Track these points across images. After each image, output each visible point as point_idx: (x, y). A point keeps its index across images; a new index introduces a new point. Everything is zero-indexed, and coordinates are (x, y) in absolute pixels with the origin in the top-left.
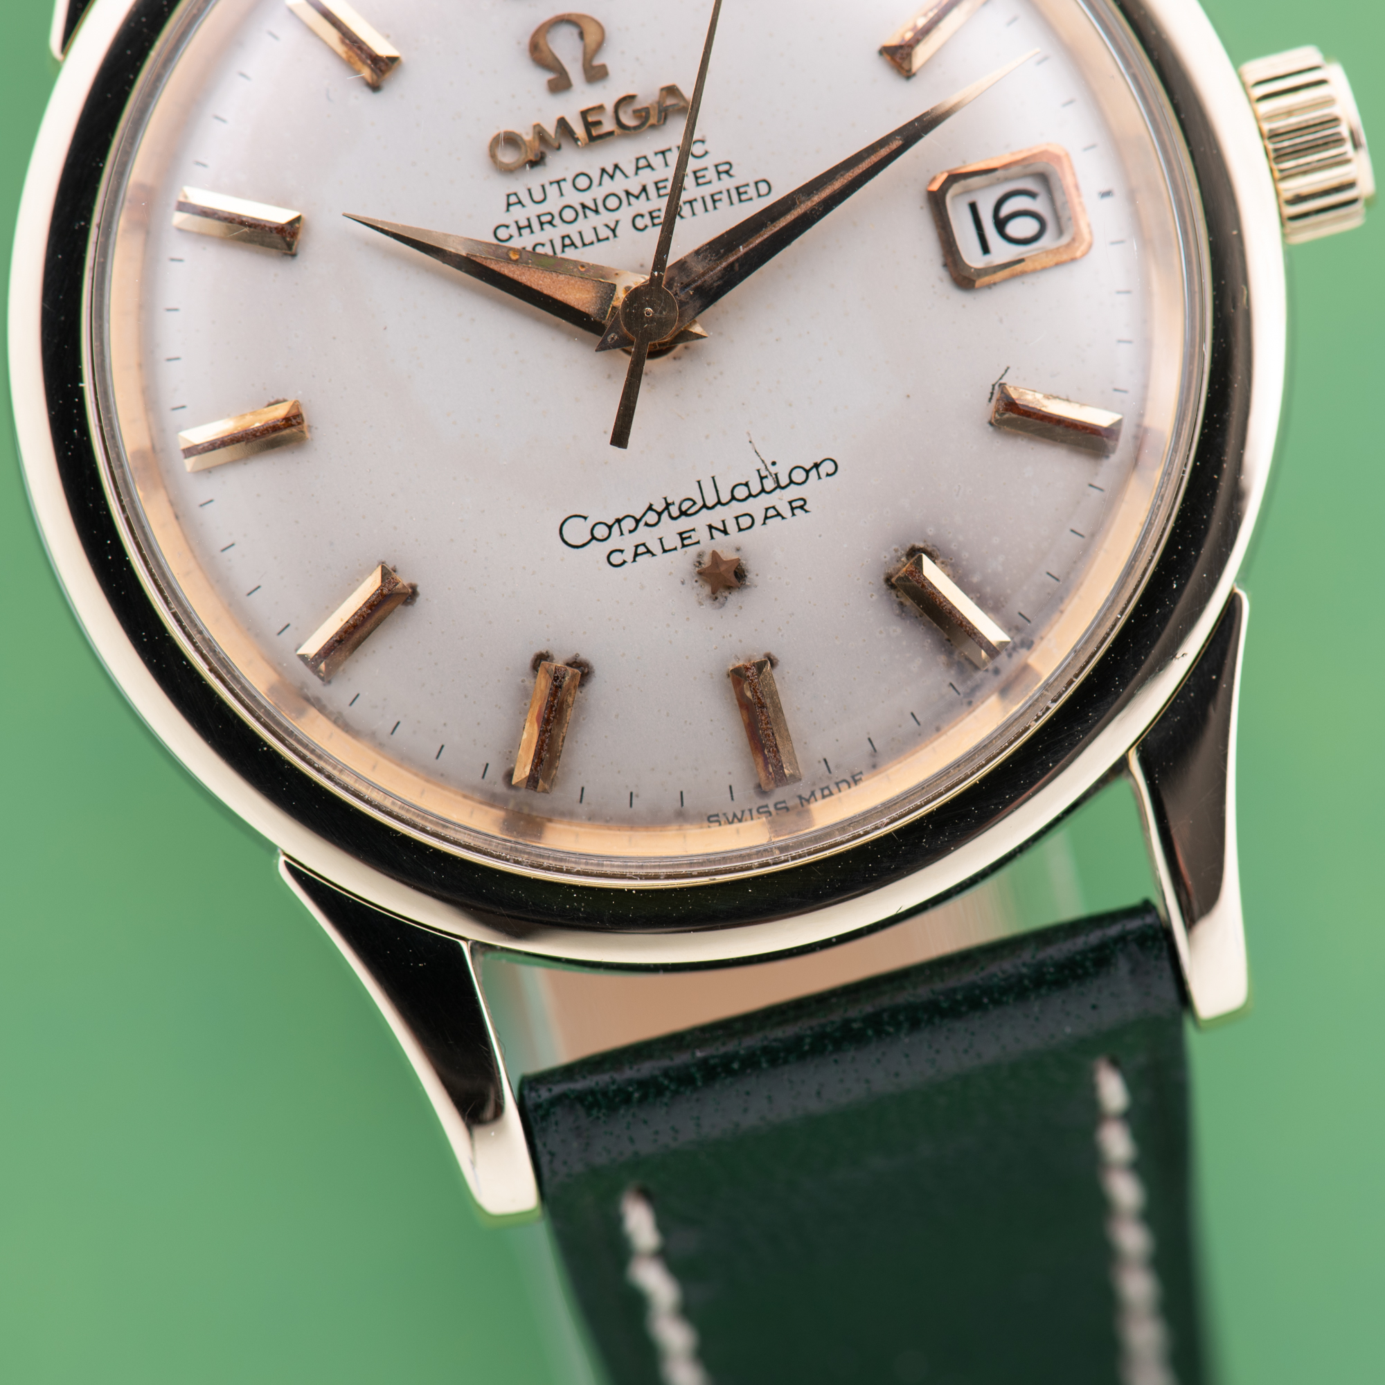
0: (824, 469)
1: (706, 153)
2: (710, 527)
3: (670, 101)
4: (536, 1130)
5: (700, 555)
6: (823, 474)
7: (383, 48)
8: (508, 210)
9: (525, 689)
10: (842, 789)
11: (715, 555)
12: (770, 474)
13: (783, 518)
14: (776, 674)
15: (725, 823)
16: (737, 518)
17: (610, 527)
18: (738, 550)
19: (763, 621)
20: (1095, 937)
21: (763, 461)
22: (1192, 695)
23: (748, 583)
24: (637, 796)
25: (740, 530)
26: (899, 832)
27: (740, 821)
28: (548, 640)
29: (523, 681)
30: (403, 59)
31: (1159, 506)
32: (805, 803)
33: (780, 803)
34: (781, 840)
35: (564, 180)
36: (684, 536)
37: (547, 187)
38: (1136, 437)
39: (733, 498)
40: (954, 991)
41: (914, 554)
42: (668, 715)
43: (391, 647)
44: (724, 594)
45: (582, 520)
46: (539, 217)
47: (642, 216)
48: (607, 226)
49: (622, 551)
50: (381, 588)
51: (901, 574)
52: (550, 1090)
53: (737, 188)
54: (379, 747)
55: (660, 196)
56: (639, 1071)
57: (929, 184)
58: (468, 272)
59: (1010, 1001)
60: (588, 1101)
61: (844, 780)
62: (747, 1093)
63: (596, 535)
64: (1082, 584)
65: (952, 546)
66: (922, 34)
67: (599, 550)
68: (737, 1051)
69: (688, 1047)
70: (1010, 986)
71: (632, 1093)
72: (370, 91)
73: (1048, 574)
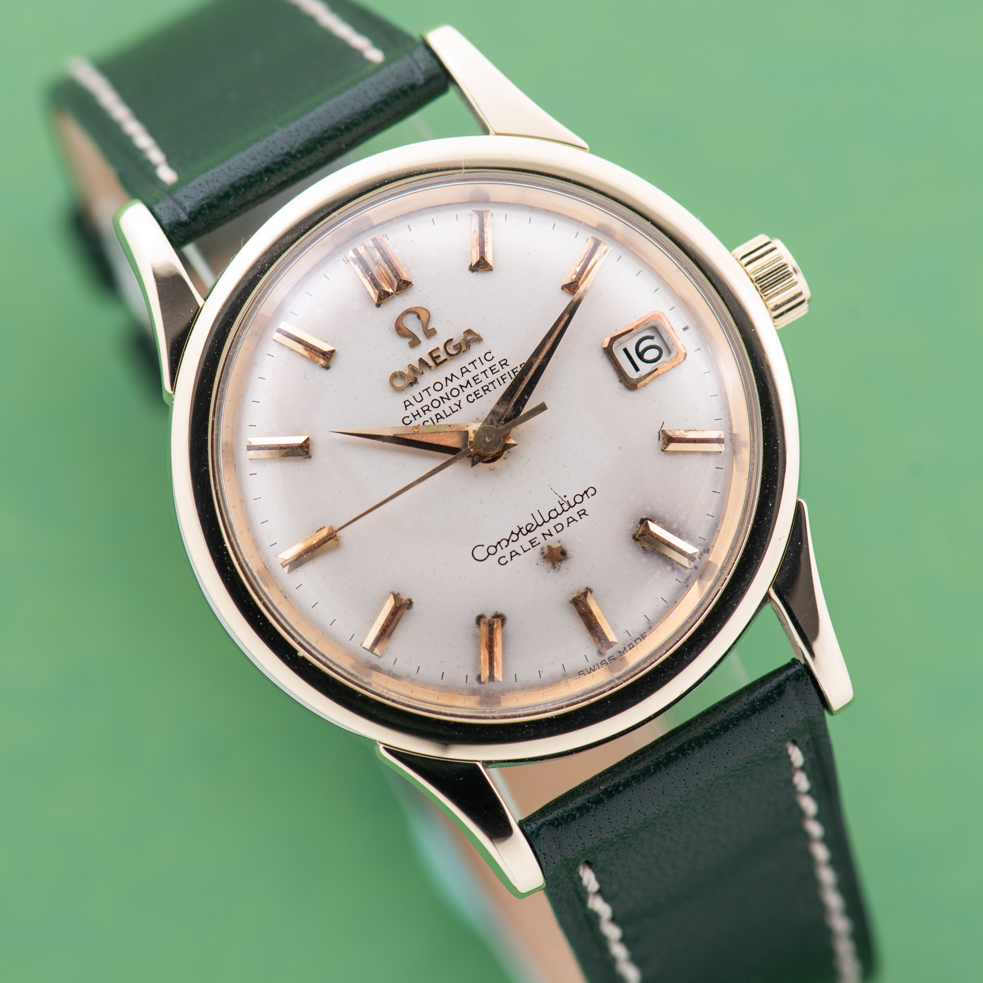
0: (589, 493)
1: (493, 357)
2: (543, 534)
4: (534, 844)
5: (542, 549)
6: (590, 496)
7: (326, 348)
8: (406, 409)
9: (476, 634)
10: (638, 643)
11: (549, 547)
12: (565, 501)
13: (577, 521)
14: (593, 597)
15: (587, 674)
16: (555, 527)
17: (496, 547)
18: (559, 542)
19: (580, 573)
20: (774, 682)
21: (560, 497)
22: (792, 554)
23: (568, 556)
24: (542, 672)
25: (558, 532)
26: (672, 655)
27: (594, 671)
28: (481, 608)
29: (474, 631)
30: (337, 350)
31: (753, 469)
32: (622, 654)
33: (611, 657)
34: (617, 675)
35: (429, 388)
36: (532, 542)
37: (422, 393)
38: (731, 440)
39: (550, 518)
40: (715, 725)
41: (643, 522)
42: (547, 629)
43: (406, 632)
44: (558, 565)
45: (482, 547)
46: (422, 408)
47: (471, 395)
48: (455, 404)
49: (504, 557)
50: (395, 605)
51: (640, 532)
52: (536, 824)
53: (512, 370)
54: (413, 681)
55: (476, 384)
56: (575, 803)
57: (603, 345)
58: (396, 443)
59: (743, 724)
60: (556, 824)
61: (638, 639)
62: (630, 800)
63: (490, 552)
64: (724, 516)
65: (660, 514)
66: (580, 275)
67: (493, 559)
68: (620, 782)
69: (596, 786)
70: (741, 717)
71: (575, 814)
72: (325, 370)
73: (708, 515)
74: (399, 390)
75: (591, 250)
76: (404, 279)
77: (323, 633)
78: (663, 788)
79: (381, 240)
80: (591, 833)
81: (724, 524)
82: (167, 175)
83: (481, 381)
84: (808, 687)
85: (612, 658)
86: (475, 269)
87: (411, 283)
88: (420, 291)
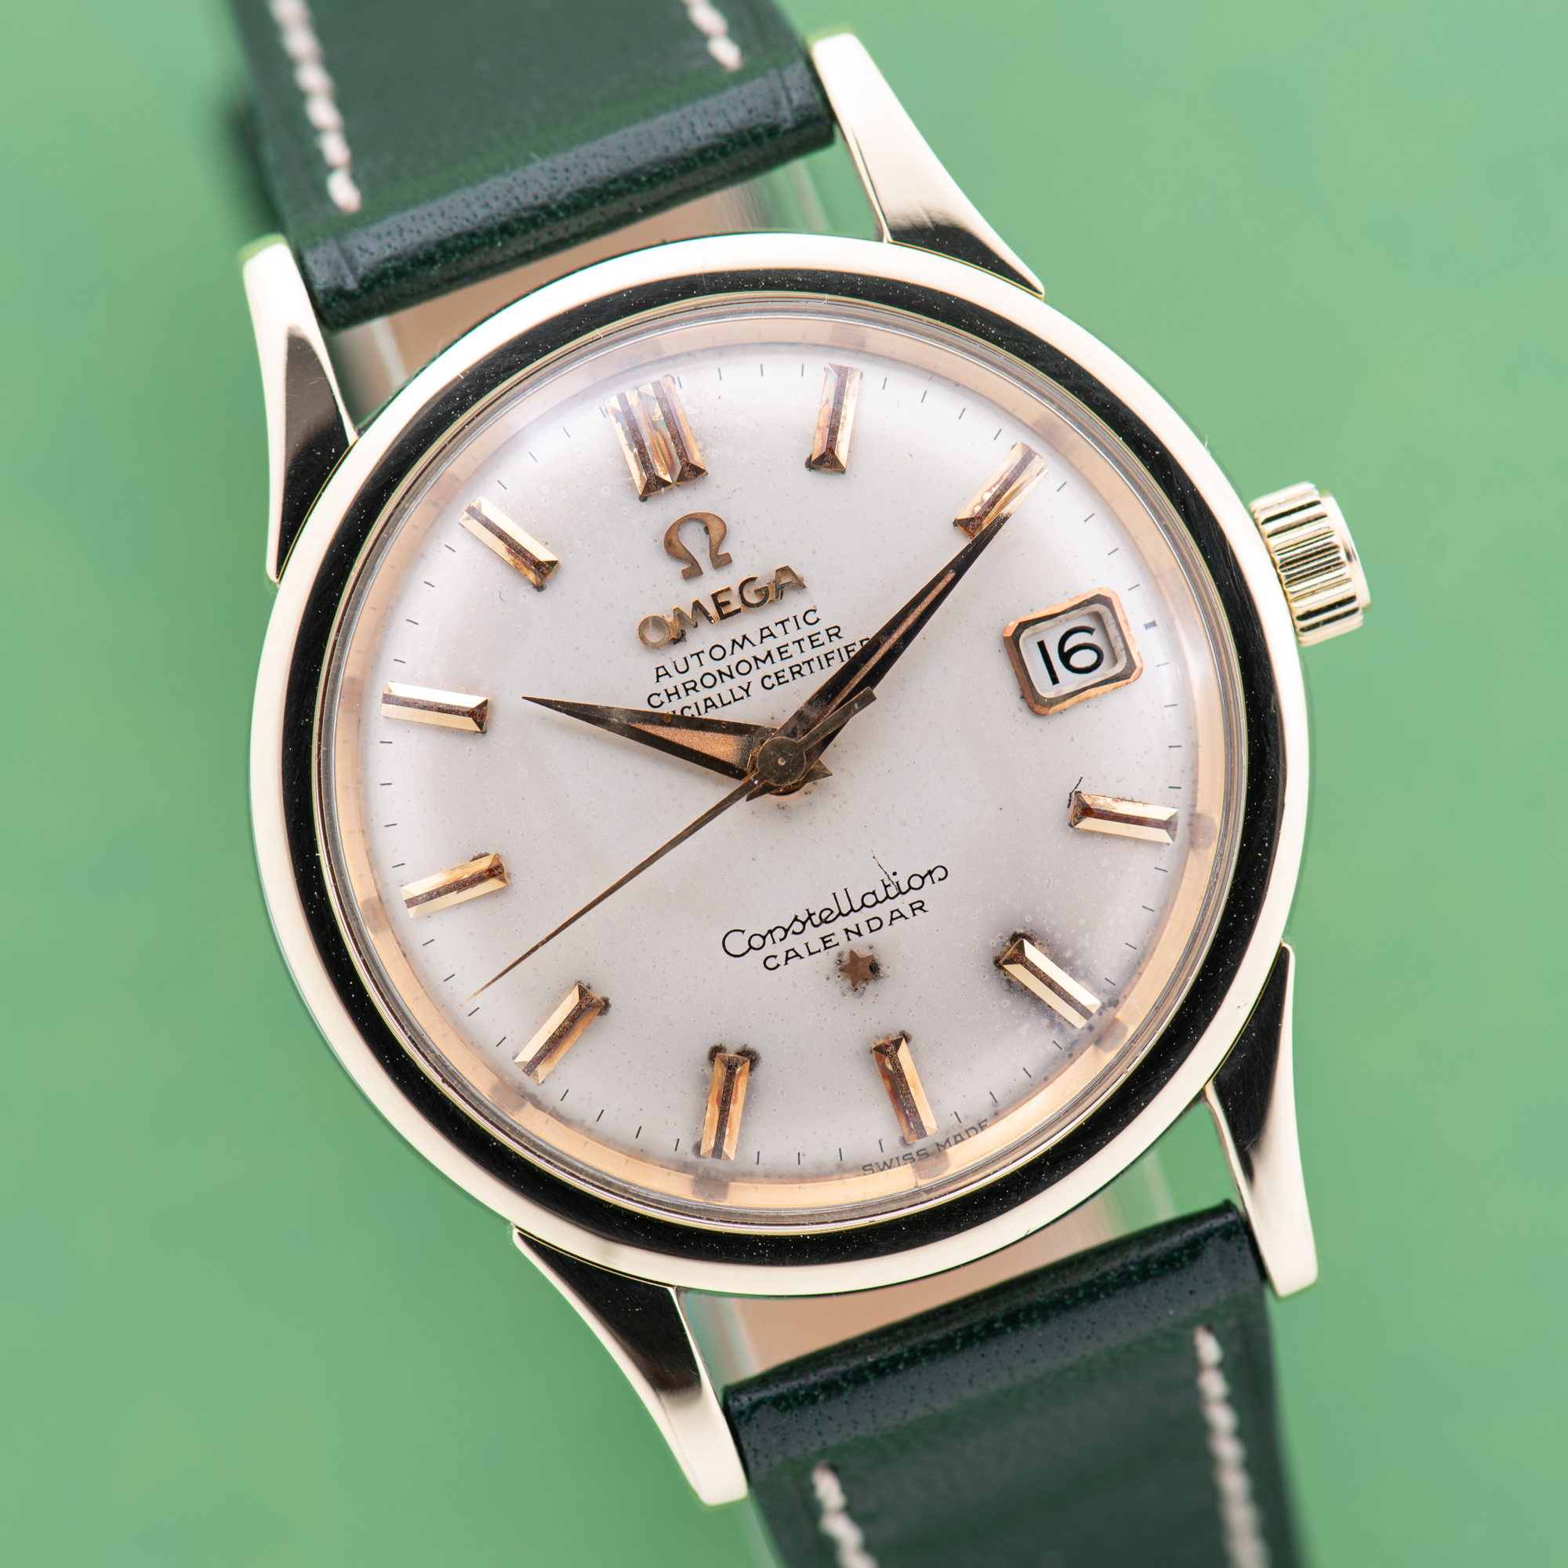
0: (936, 875)
1: (818, 620)
2: (847, 931)
3: (785, 580)
4: (741, 1432)
5: (840, 955)
6: (936, 880)
7: (543, 555)
8: (658, 681)
9: (705, 1076)
10: (971, 1135)
11: (852, 953)
12: (892, 882)
13: (906, 918)
15: (877, 1171)
16: (868, 921)
17: (764, 938)
18: (871, 948)
19: (896, 1005)
20: (1188, 1234)
21: (886, 873)
22: (1254, 1035)
23: (881, 975)
24: (804, 1155)
25: (871, 931)
26: (1023, 1169)
27: (890, 1168)
28: (721, 1035)
29: (702, 1070)
30: (560, 562)
31: (1215, 883)
32: (941, 1148)
33: (922, 1150)
34: (924, 1183)
35: (703, 652)
36: (826, 940)
37: (689, 659)
38: (1190, 825)
39: (864, 905)
40: (1075, 1288)
41: (1017, 939)
42: (824, 1088)
43: (591, 1051)
44: (862, 985)
45: (741, 933)
46: (684, 684)
47: (769, 677)
48: (740, 687)
49: (775, 957)
50: (579, 1003)
51: (1007, 958)
52: (749, 1397)
53: (846, 647)
54: (588, 1132)
55: (782, 659)
56: (821, 1375)
57: (1004, 631)
58: (630, 737)
60: (782, 1403)
61: (973, 1128)
62: (912, 1387)
63: (753, 945)
64: (1155, 949)
65: (1047, 930)
66: (989, 508)
67: (757, 957)
68: (901, 1354)
69: (860, 1354)
70: (1122, 1283)
71: (818, 1394)
72: (535, 590)
73: (1127, 944)
75: (1016, 468)
76: (693, 463)
77: (455, 1024)
78: (972, 1375)
79: (669, 388)
80: (839, 1428)
81: (1152, 962)
82: (343, 192)
83: (791, 656)
84: (1241, 1251)
85: (924, 1152)
86: (814, 466)
87: (704, 471)
88: (718, 486)
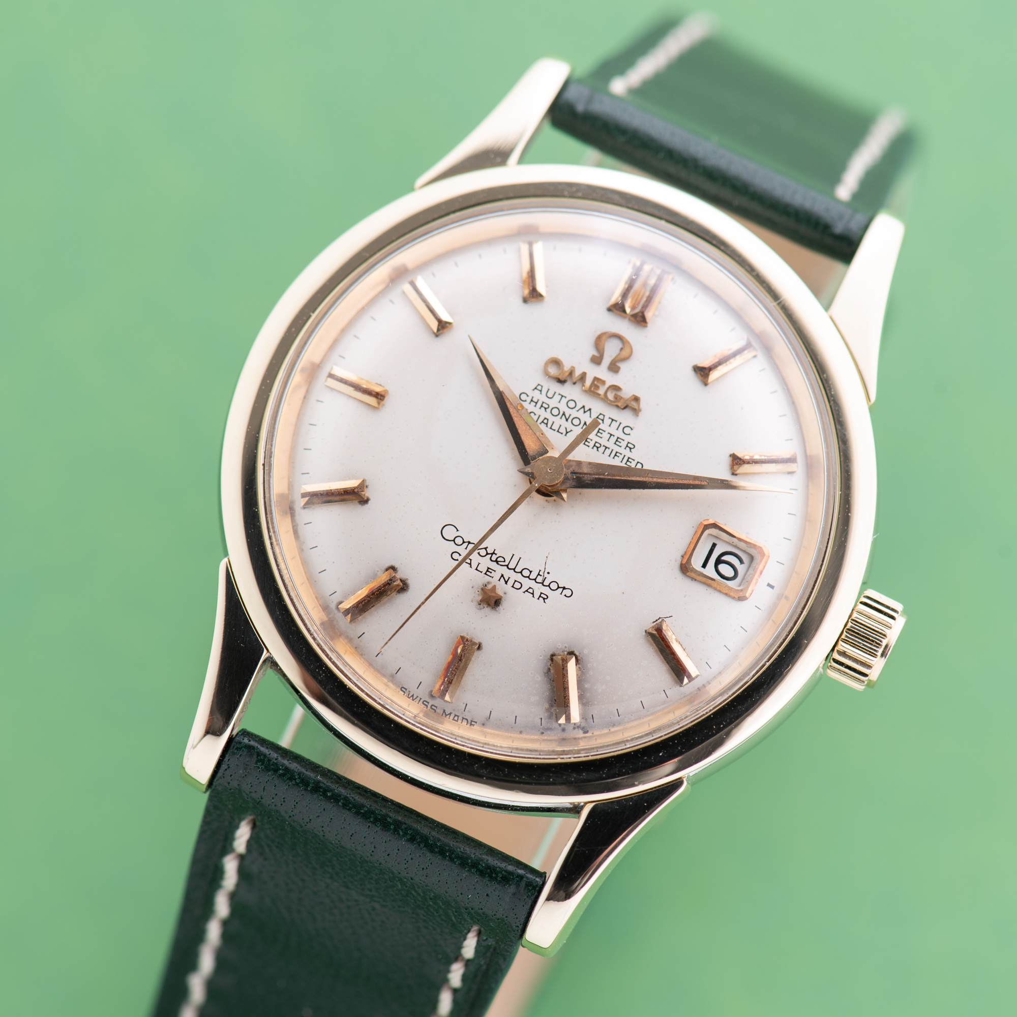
0: (566, 592)
1: (629, 434)
2: (502, 576)
5: (489, 583)
6: (563, 594)
7: (541, 288)
9: (376, 575)
10: (463, 722)
11: (494, 587)
12: (544, 575)
13: (533, 597)
14: (477, 653)
15: (406, 696)
16: (515, 581)
17: (464, 542)
18: (505, 593)
19: (490, 629)
20: (512, 868)
21: (545, 569)
22: (631, 803)
23: (497, 609)
24: (382, 655)
25: (513, 587)
27: (413, 700)
28: (401, 564)
29: (378, 571)
30: (545, 299)
32: (444, 715)
33: (435, 706)
34: (423, 719)
35: (565, 397)
36: (489, 570)
37: (556, 394)
38: (698, 688)
39: (521, 572)
40: (439, 840)
41: (571, 653)
43: (339, 515)
44: (484, 605)
45: (456, 530)
46: (543, 403)
48: (566, 428)
49: (460, 555)
50: (355, 488)
51: (560, 657)
52: (250, 741)
53: (629, 458)
54: (301, 550)
55: (596, 435)
56: (290, 763)
57: (703, 519)
58: (497, 398)
59: (457, 863)
60: (262, 759)
61: (467, 720)
62: (324, 809)
63: (456, 540)
64: (625, 724)
65: (589, 665)
66: (752, 462)
67: (452, 547)
68: (334, 790)
69: (317, 772)
70: (462, 858)
71: (280, 769)
72: (522, 300)
73: (617, 710)
74: (546, 374)
75: (782, 459)
76: (646, 315)
77: (294, 446)
78: (355, 832)
79: (668, 278)
80: (274, 796)
82: (619, 86)
83: (601, 438)
84: (527, 899)
85: (435, 708)
86: (697, 370)
87: (647, 324)
88: (646, 338)
